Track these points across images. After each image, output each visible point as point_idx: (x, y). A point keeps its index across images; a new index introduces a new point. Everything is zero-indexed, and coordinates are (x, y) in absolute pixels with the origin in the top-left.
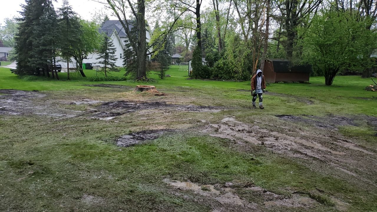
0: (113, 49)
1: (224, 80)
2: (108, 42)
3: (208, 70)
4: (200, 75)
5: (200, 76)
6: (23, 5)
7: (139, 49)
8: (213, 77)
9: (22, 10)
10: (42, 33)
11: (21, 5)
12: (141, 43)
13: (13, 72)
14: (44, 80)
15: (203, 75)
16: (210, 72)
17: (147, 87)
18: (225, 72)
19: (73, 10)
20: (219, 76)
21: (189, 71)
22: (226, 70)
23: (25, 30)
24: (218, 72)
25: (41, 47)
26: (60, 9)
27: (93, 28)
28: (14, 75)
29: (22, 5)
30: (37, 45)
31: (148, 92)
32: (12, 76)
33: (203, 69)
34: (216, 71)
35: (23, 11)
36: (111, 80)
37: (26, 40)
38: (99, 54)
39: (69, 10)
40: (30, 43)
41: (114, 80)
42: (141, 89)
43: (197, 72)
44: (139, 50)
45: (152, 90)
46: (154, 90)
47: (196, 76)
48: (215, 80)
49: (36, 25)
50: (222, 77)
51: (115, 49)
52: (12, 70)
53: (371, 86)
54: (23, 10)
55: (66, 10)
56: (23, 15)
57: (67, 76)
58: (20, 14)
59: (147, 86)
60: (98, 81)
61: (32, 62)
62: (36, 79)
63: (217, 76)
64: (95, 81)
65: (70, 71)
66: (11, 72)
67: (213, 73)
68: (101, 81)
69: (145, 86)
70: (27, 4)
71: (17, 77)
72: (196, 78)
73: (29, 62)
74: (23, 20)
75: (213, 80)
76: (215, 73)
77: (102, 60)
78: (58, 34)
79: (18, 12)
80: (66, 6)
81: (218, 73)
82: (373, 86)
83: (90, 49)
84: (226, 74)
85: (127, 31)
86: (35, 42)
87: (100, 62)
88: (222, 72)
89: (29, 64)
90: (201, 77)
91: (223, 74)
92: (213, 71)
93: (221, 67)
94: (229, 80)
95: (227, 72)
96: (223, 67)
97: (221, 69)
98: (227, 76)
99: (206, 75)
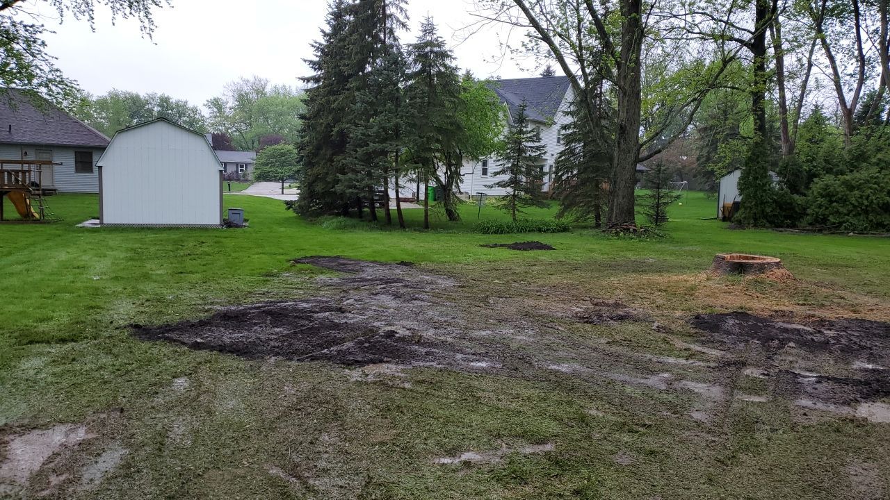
0: (538, 148)
1: (851, 234)
2: (525, 130)
3: (791, 204)
4: (765, 216)
5: (768, 221)
6: (320, 44)
7: (619, 143)
8: (810, 224)
9: (313, 56)
10: (372, 110)
11: (315, 44)
12: (628, 128)
13: (289, 208)
14: (372, 229)
15: (774, 215)
16: (797, 209)
17: (759, 261)
18: (852, 211)
19: (446, 48)
20: (831, 219)
21: (721, 205)
22: (856, 204)
23: (328, 102)
24: (827, 208)
25: (371, 145)
26: (417, 47)
27: (486, 95)
28: (291, 213)
29: (317, 45)
30: (361, 139)
31: (767, 277)
32: (287, 216)
33: (775, 201)
34: (820, 206)
35: (317, 59)
36: (533, 231)
37: (329, 127)
38: (501, 162)
39: (436, 49)
40: (343, 135)
41: (540, 230)
42: (740, 268)
43: (759, 208)
44: (619, 147)
45: (778, 272)
46: (782, 270)
47: (756, 220)
48: (820, 231)
49: (358, 89)
50: (840, 224)
51: (543, 147)
52: (289, 204)
54: (317, 56)
55: (429, 48)
56: (315, 69)
57: (423, 219)
58: (311, 66)
59: (753, 258)
60: (502, 232)
61: (347, 183)
62: (354, 227)
63: (825, 220)
64: (495, 233)
65: (403, 206)
66: (285, 206)
67: (809, 211)
68: (508, 232)
69: (747, 258)
70: (325, 41)
71: (295, 218)
72: (755, 226)
73: (337, 181)
74: (316, 80)
75: (808, 230)
76: (817, 213)
77: (506, 177)
78: (412, 111)
79: (305, 61)
80: (429, 38)
81: (827, 212)
83: (478, 150)
84: (854, 216)
85: (586, 98)
86: (356, 133)
87: (499, 184)
88: (841, 210)
89: (339, 188)
90: (770, 222)
91: (845, 215)
92: (809, 208)
93: (839, 196)
94: (867, 233)
95: (861, 208)
96: (846, 196)
97: (835, 201)
98: (861, 223)
99: (786, 217)
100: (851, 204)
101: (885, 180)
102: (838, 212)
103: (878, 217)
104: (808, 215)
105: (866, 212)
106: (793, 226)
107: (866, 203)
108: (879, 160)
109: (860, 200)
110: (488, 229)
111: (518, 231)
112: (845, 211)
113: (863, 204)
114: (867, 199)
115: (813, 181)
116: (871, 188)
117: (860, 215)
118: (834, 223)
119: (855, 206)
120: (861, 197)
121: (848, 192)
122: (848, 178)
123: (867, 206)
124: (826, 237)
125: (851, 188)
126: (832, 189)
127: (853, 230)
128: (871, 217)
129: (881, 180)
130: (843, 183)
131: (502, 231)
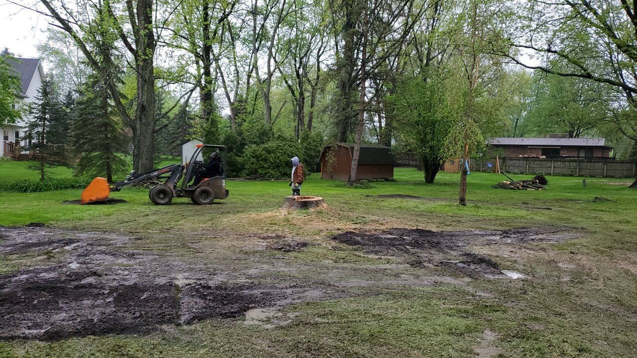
1: (273, 180)
3: (235, 162)
8: (248, 175)
16: (239, 166)
17: (313, 200)
18: (271, 166)
20: (260, 171)
21: (184, 163)
24: (257, 165)
31: (321, 209)
34: (253, 163)
42: (305, 205)
45: (325, 205)
48: (255, 179)
50: (266, 174)
53: (505, 182)
63: (256, 172)
67: (246, 167)
76: (251, 168)
81: (257, 167)
82: (509, 183)
84: (272, 169)
88: (265, 165)
91: (267, 168)
92: (245, 164)
93: (263, 157)
94: (280, 179)
95: (276, 165)
96: (267, 157)
97: (261, 160)
98: (276, 173)
99: (233, 171)
100: (270, 162)
101: (286, 148)
102: (263, 167)
103: (284, 169)
104: (246, 169)
105: (278, 167)
106: (237, 176)
107: (279, 162)
108: (279, 135)
109: (275, 159)
110: (26, 189)
111: (54, 188)
112: (268, 167)
113: (276, 162)
114: (278, 159)
115: (245, 148)
116: (279, 152)
117: (274, 168)
118: (262, 174)
119: (272, 163)
120: (275, 158)
121: (267, 155)
122: (266, 146)
123: (278, 163)
124: (260, 183)
125: (269, 152)
126: (258, 153)
127: (273, 177)
128: (281, 169)
129: (283, 148)
130: (263, 149)
131: (41, 189)
